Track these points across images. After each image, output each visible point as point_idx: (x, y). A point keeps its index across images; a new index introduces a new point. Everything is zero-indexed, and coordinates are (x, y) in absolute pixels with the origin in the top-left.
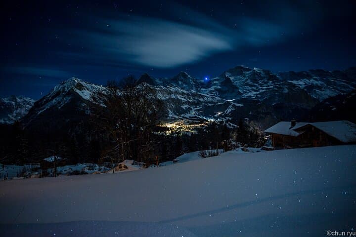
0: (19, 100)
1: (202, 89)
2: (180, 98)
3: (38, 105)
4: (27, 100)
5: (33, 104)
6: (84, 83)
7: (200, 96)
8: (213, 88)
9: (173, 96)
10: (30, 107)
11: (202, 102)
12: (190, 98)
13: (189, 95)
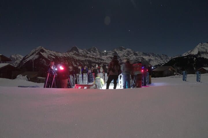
0: (17, 56)
1: (102, 56)
2: (91, 60)
3: (24, 59)
4: (20, 56)
5: (22, 58)
6: (44, 49)
7: (101, 60)
8: (108, 56)
9: (88, 59)
10: (21, 60)
11: (102, 63)
12: (96, 60)
13: (96, 59)
